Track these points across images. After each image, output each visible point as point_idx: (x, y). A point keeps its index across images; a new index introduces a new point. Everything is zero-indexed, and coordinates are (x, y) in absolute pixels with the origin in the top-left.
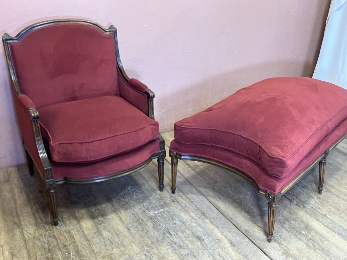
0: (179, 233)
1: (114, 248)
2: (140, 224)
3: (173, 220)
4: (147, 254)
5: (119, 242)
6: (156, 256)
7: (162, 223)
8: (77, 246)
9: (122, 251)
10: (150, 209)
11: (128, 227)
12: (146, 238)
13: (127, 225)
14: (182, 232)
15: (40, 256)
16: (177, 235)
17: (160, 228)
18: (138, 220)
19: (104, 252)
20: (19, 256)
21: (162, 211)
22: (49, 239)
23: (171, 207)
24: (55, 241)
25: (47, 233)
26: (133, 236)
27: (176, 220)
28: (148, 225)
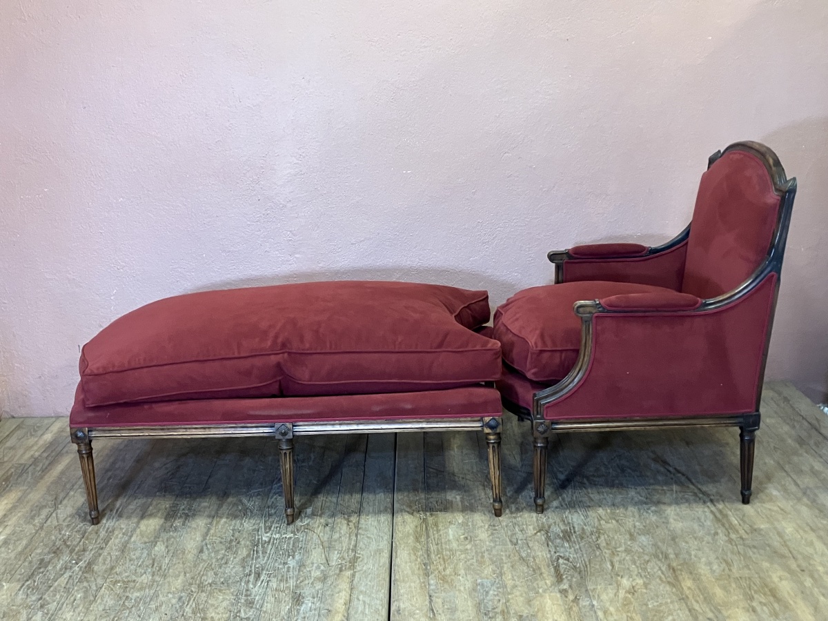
0: (274, 580)
1: (147, 573)
2: (228, 548)
3: (289, 556)
4: (184, 598)
5: (163, 568)
6: (194, 605)
7: (264, 557)
8: (100, 555)
9: (154, 581)
10: (272, 529)
11: (205, 548)
12: (211, 573)
13: (206, 545)
14: (281, 580)
15: (37, 554)
16: (268, 582)
17: (252, 564)
18: (231, 541)
19: (126, 574)
20: (11, 547)
21: (288, 537)
22: (74, 533)
23: (310, 533)
24: (79, 540)
25: (82, 525)
26: (195, 564)
27: (293, 558)
28: (240, 553)
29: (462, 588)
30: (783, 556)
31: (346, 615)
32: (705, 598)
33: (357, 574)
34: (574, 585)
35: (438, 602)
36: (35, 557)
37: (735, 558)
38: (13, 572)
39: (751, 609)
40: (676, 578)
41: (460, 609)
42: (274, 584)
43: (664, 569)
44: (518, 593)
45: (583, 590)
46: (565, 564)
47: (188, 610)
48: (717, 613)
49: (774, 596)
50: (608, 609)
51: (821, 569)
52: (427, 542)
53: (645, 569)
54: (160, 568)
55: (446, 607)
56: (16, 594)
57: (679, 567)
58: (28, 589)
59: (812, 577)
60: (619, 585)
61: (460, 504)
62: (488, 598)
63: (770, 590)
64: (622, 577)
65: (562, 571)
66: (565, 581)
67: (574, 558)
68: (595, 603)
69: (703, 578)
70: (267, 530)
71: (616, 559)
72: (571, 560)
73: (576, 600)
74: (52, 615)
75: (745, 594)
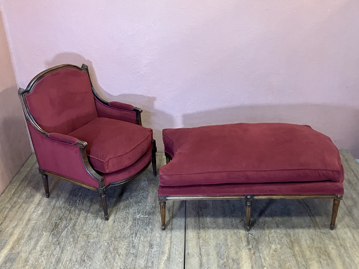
0: (142, 237)
1: (95, 231)
2: (124, 221)
3: (147, 226)
4: (109, 243)
5: (101, 229)
6: (113, 247)
7: (138, 226)
8: (77, 221)
9: (98, 235)
10: (140, 213)
11: (116, 220)
12: (118, 232)
13: (116, 219)
14: (145, 237)
15: (54, 220)
16: (140, 238)
17: (134, 229)
18: (125, 218)
19: (88, 231)
20: (44, 216)
21: (146, 217)
22: (66, 211)
23: (155, 216)
24: (68, 214)
25: (69, 207)
26: (112, 228)
27: (149, 227)
28: (129, 223)
29: (212, 245)
30: (335, 238)
31: (169, 254)
32: (302, 256)
33: (173, 236)
34: (254, 247)
35: (203, 251)
36: (53, 220)
37: (316, 238)
38: (46, 228)
39: (319, 262)
40: (293, 246)
41: (211, 254)
42: (142, 238)
43: (288, 241)
44: (232, 249)
45: (257, 249)
46: (251, 236)
47: (111, 249)
48: (306, 263)
49: (329, 257)
50: (266, 258)
51: (348, 245)
52: (199, 223)
53: (281, 241)
54: (100, 229)
55: (206, 253)
56: (49, 238)
57: (294, 241)
58: (53, 236)
59: (344, 248)
60: (271, 248)
61: (212, 205)
62: (221, 250)
63: (328, 254)
64: (272, 244)
65: (250, 240)
66: (251, 244)
67: (255, 234)
68: (261, 255)
69: (303, 246)
70: (139, 213)
71: (270, 235)
72: (253, 235)
73: (254, 253)
74: (63, 248)
75: (318, 255)
